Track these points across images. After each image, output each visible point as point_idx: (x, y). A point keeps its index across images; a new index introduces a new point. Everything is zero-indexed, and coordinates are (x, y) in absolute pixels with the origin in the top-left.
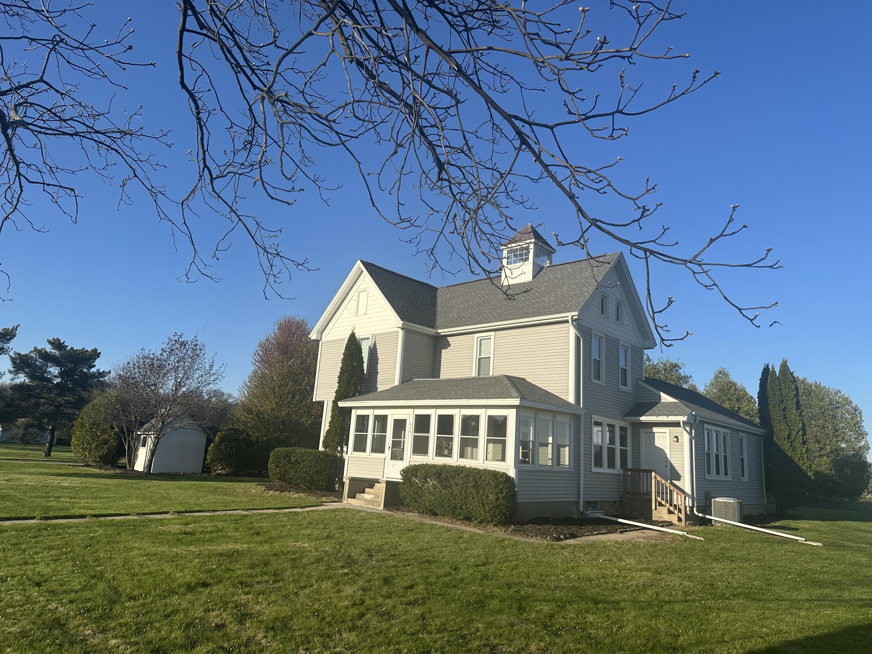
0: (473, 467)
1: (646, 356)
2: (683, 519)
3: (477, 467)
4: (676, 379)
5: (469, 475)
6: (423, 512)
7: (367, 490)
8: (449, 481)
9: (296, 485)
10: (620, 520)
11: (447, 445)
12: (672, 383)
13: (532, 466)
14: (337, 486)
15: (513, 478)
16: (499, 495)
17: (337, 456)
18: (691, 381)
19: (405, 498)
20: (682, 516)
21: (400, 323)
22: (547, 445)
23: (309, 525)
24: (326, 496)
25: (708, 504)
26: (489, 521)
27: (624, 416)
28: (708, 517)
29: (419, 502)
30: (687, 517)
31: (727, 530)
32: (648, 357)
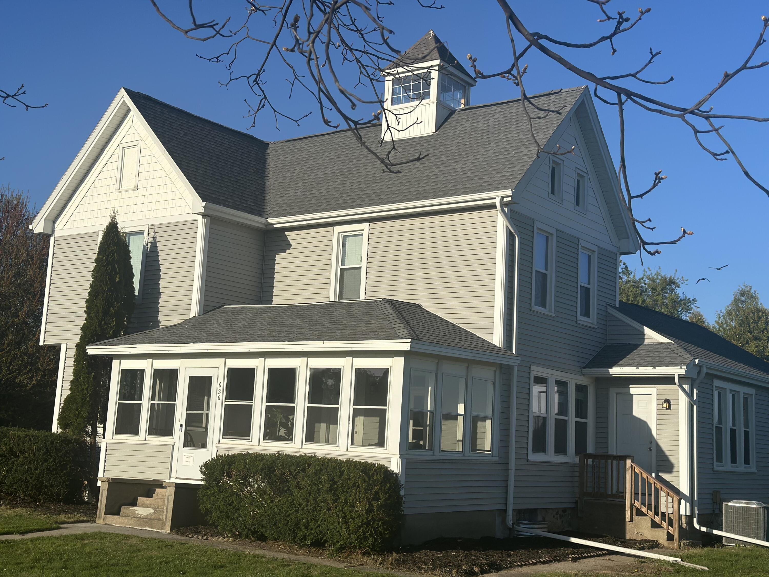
0: (329, 457)
1: (622, 266)
2: (676, 536)
3: (336, 457)
4: (669, 304)
5: (321, 470)
6: (240, 535)
7: (141, 500)
8: (287, 481)
9: (11, 494)
10: (574, 540)
11: (284, 421)
12: (664, 311)
13: (431, 453)
14: (86, 494)
15: (397, 475)
16: (373, 503)
17: (85, 442)
18: (694, 308)
19: (208, 512)
20: (674, 531)
21: (200, 205)
22: (454, 417)
23: (34, 562)
24: (65, 512)
25: (717, 511)
26: (355, 548)
27: (584, 368)
28: (715, 532)
29: (233, 519)
30: (683, 533)
31: (747, 553)
32: (626, 267)
